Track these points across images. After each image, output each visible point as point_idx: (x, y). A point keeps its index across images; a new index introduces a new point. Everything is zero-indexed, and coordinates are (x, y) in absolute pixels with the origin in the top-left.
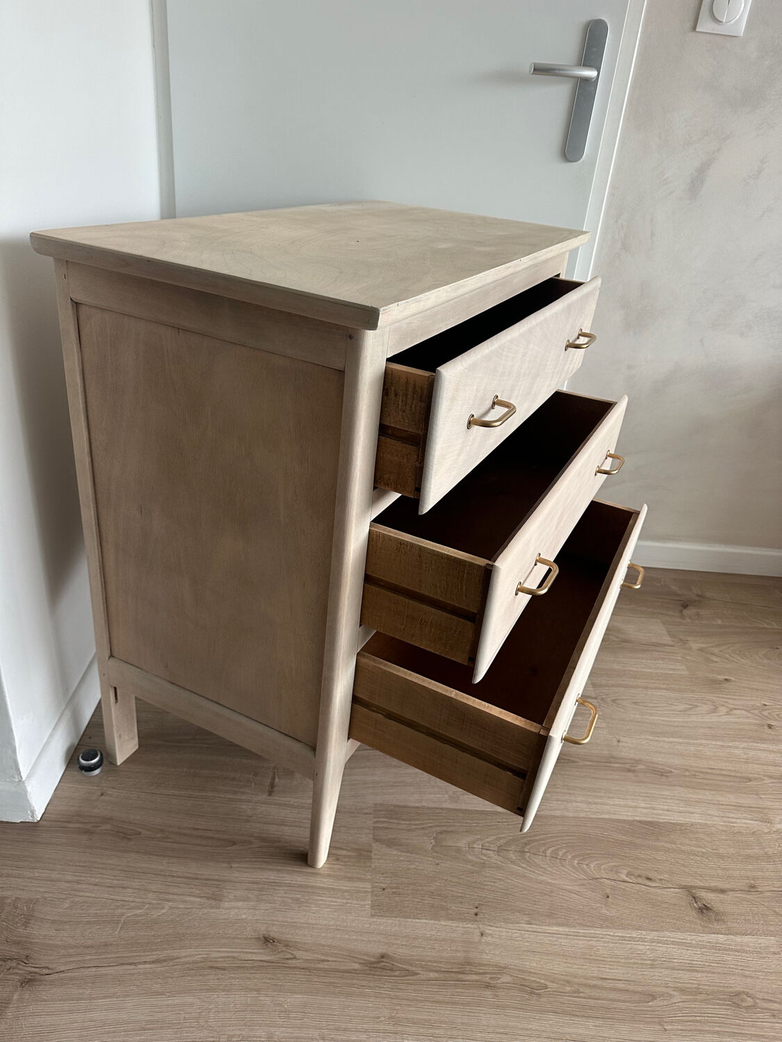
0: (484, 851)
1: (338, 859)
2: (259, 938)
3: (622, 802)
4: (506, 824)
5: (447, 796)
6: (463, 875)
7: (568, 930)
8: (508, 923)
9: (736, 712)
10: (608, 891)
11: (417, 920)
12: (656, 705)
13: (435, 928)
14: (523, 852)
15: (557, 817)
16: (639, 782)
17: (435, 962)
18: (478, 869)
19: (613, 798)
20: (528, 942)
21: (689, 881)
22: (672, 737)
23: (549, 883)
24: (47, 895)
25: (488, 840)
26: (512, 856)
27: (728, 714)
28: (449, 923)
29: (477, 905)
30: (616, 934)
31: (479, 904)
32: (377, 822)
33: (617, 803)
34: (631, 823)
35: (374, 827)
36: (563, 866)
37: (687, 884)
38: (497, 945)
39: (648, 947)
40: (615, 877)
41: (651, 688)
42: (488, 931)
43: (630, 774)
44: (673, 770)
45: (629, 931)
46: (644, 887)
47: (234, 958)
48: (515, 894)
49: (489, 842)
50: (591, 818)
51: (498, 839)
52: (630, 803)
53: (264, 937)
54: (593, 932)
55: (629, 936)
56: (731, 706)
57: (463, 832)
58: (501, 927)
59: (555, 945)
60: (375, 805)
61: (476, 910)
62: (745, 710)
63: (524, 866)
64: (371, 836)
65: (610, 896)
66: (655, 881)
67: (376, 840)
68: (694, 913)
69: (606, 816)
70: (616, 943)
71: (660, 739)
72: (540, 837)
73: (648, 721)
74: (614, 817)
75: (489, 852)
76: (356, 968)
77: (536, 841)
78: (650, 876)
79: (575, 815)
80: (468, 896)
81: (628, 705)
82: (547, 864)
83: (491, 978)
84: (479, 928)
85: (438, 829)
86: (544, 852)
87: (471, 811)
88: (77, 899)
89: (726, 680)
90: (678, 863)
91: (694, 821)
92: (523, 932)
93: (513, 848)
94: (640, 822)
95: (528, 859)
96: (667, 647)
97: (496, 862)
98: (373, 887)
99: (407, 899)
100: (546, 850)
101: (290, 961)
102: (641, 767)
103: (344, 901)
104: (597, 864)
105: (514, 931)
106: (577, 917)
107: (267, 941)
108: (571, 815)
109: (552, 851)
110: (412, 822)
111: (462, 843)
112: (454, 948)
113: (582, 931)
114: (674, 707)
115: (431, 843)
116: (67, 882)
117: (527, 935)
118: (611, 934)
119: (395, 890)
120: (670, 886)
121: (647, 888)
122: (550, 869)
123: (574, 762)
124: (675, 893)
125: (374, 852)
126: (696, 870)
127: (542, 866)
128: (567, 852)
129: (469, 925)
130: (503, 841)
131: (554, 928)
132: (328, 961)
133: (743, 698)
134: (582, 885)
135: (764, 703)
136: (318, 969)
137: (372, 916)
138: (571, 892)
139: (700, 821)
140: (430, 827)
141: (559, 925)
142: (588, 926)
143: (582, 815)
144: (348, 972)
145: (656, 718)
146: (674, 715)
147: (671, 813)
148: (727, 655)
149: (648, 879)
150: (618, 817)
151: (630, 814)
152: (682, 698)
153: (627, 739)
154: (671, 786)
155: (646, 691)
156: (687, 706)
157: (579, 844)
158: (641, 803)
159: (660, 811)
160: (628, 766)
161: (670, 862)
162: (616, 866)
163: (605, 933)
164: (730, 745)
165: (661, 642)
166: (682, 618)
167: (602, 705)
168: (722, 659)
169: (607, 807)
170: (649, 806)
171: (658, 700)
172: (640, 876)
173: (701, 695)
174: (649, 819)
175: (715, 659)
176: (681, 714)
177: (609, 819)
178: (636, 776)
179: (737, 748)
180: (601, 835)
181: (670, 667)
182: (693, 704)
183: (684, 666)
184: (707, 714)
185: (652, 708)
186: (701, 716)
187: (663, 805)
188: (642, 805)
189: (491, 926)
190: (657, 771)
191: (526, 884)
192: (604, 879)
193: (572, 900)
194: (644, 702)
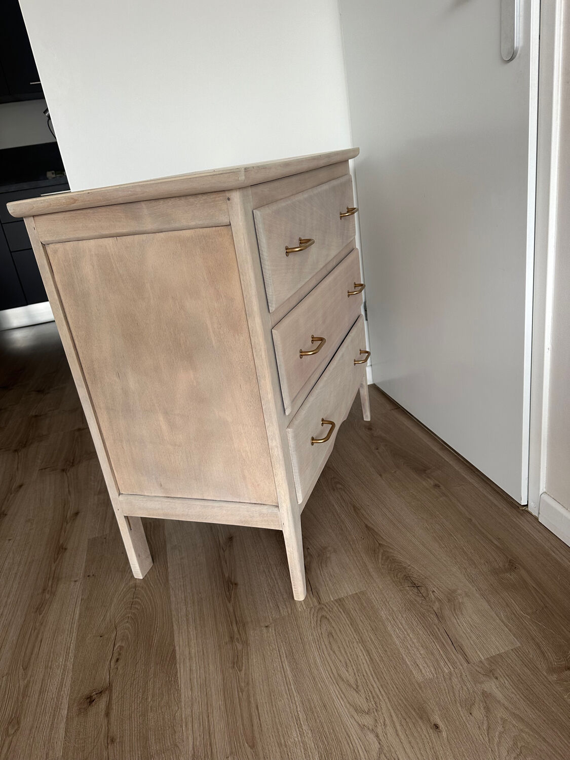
2: (79, 511)
3: (193, 637)
5: (176, 544)
6: (116, 564)
7: (77, 618)
8: (82, 590)
9: (371, 736)
10: (106, 636)
11: (86, 555)
13: (81, 563)
14: (135, 587)
15: (169, 600)
16: (220, 646)
17: (61, 567)
18: (120, 570)
19: (196, 630)
20: (70, 601)
21: (116, 689)
22: (292, 670)
23: (111, 604)
26: (132, 582)
27: (362, 727)
28: (83, 567)
29: (95, 575)
30: (72, 645)
33: (191, 633)
34: (172, 643)
35: (147, 523)
36: (125, 609)
37: (114, 688)
38: (69, 589)
39: (61, 663)
40: (118, 639)
42: (77, 583)
43: (227, 638)
44: (243, 671)
45: (74, 652)
46: (110, 658)
47: (69, 508)
48: (103, 589)
50: (172, 619)
52: (193, 641)
54: (74, 632)
56: (379, 730)
58: (80, 588)
61: (91, 575)
62: (381, 748)
63: (125, 590)
65: (101, 638)
66: (116, 664)
68: (87, 692)
69: (175, 627)
70: (65, 645)
71: (284, 658)
73: (307, 646)
74: (176, 632)
76: (60, 542)
77: (146, 592)
78: (120, 661)
79: (173, 609)
80: (101, 570)
81: (324, 629)
82: (126, 601)
83: (49, 591)
84: (80, 579)
87: (166, 557)
89: (436, 726)
90: (134, 680)
91: (183, 691)
92: (76, 598)
94: (174, 651)
95: (130, 591)
96: (460, 657)
98: (106, 534)
99: (99, 548)
100: (138, 598)
101: (66, 523)
103: (98, 528)
104: (129, 628)
105: (77, 594)
106: (85, 622)
107: (77, 513)
108: (173, 606)
109: (138, 601)
112: (68, 572)
113: (75, 626)
117: (74, 600)
118: (72, 642)
119: (104, 542)
120: (112, 675)
121: (109, 660)
122: (122, 602)
123: (230, 601)
124: (105, 679)
126: (128, 693)
127: (125, 598)
128: (137, 609)
129: (82, 575)
131: (78, 612)
133: (407, 746)
134: (110, 621)
137: (89, 540)
138: (104, 616)
139: (183, 696)
141: (80, 614)
142: (78, 629)
143: (174, 613)
144: (59, 540)
145: (316, 654)
146: (329, 669)
147: (188, 672)
148: (500, 728)
149: (117, 660)
150: (176, 635)
151: (181, 643)
152: (364, 676)
153: (272, 633)
154: (222, 672)
155: (357, 642)
156: (352, 681)
157: (145, 615)
158: (195, 650)
159: (188, 665)
160: (237, 636)
161: (135, 674)
162: (128, 638)
163: (73, 638)
164: (304, 728)
165: (466, 650)
166: (552, 670)
167: (313, 610)
168: (485, 722)
169: (186, 627)
170: (193, 655)
171: (347, 654)
172: (120, 654)
173: (382, 695)
174: (178, 657)
175: (478, 713)
176: (334, 676)
177: (173, 630)
178: (226, 644)
179: (302, 734)
180: (156, 627)
181: (420, 662)
182: (360, 688)
183: (431, 676)
184: (349, 703)
185: (331, 649)
186: (340, 695)
187: (196, 666)
188: (193, 650)
189: (81, 584)
190: (238, 658)
191: (110, 593)
192: (116, 633)
193: (98, 617)
194: (336, 642)
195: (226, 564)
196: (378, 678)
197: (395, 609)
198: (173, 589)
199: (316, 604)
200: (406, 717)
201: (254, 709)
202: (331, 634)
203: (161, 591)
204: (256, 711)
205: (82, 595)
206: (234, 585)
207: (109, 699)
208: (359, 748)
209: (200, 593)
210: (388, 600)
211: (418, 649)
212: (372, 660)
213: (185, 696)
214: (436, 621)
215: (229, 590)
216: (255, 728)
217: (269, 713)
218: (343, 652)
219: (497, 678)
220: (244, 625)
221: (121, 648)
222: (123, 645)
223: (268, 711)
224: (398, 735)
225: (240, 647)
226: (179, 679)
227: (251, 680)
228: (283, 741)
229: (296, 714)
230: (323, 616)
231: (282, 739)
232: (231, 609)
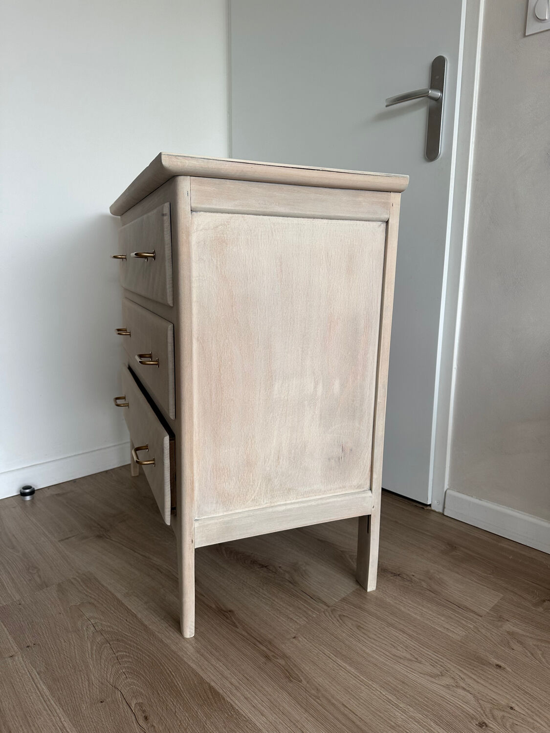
0: (91, 626)
1: (30, 580)
3: (222, 668)
4: (127, 623)
6: (59, 626)
7: (47, 694)
8: (31, 663)
9: (460, 691)
10: (109, 700)
11: (4, 627)
12: (377, 639)
14: (108, 642)
16: (259, 667)
18: (71, 630)
19: (221, 661)
20: (21, 680)
22: (350, 665)
23: (87, 667)
25: (104, 623)
26: (99, 639)
27: (447, 687)
28: (11, 640)
29: (36, 643)
30: (64, 723)
31: (39, 645)
32: (75, 579)
33: (218, 665)
34: (203, 682)
35: (69, 579)
36: (113, 666)
38: (7, 667)
40: (129, 698)
41: (396, 628)
42: (16, 658)
43: (262, 659)
44: (304, 681)
45: (74, 729)
46: (134, 719)
49: (102, 624)
50: (182, 660)
51: (109, 627)
52: (227, 673)
54: (57, 708)
56: (462, 684)
57: (100, 610)
58: (24, 661)
60: (89, 572)
61: (32, 645)
62: (475, 696)
63: (95, 648)
64: (61, 582)
65: (104, 703)
66: (147, 723)
67: (59, 585)
69: (194, 666)
71: (334, 658)
72: (133, 644)
73: (347, 643)
74: (198, 670)
75: (92, 628)
77: (125, 643)
78: (151, 718)
79: (176, 650)
80: (42, 637)
81: (350, 625)
82: (107, 658)
84: (17, 653)
85: (92, 601)
86: (118, 651)
87: (124, 605)
89: (499, 666)
90: (185, 729)
91: (254, 720)
92: (28, 674)
93: (107, 636)
94: (211, 687)
95: (103, 647)
96: (472, 614)
97: (86, 634)
98: (18, 600)
99: (19, 615)
100: (121, 651)
104: (134, 683)
105: (26, 669)
106: (65, 694)
108: (174, 648)
109: (123, 655)
110: (88, 590)
111: (89, 614)
113: (52, 703)
114: (394, 651)
115: (76, 603)
117: (27, 677)
118: (63, 720)
119: (22, 608)
121: (134, 721)
122: (103, 661)
123: (236, 627)
125: (48, 588)
127: (103, 656)
128: (129, 662)
129: (15, 648)
130: (109, 629)
131: (43, 687)
133: (492, 687)
134: (102, 683)
135: (513, 705)
138: (89, 681)
139: (258, 724)
140: (91, 597)
141: (49, 688)
142: (60, 704)
143: (180, 653)
145: (360, 645)
146: (382, 654)
147: (245, 701)
148: (539, 652)
149: (146, 718)
150: (200, 672)
151: (213, 678)
152: (414, 649)
153: (305, 641)
154: (282, 688)
155: (386, 626)
156: (409, 656)
157: (145, 664)
158: (235, 679)
159: (239, 695)
160: (270, 654)
161: (181, 724)
162: (141, 693)
163: (60, 715)
164: (401, 706)
165: (472, 608)
166: (536, 605)
167: (327, 613)
168: (527, 651)
169: (206, 662)
170: (238, 685)
171: (386, 638)
172: (144, 711)
173: (442, 659)
174: (221, 692)
175: (517, 647)
176: (391, 657)
177: (193, 669)
178: (265, 663)
179: (404, 712)
180: (169, 672)
181: (447, 626)
182: (419, 659)
183: (464, 633)
184: (421, 673)
185: (370, 638)
186: (410, 670)
187: (249, 693)
188: (233, 680)
189: (22, 657)
190: (289, 672)
191: (77, 656)
192: (119, 692)
193: (81, 685)
194: (369, 631)
195: (204, 597)
196: (426, 647)
197: (396, 595)
198: (159, 632)
199: (326, 607)
200: (472, 667)
201: (342, 709)
202: (359, 626)
203: (146, 637)
204: (346, 709)
205: (34, 668)
206: (229, 613)
208: (458, 702)
210: (384, 589)
211: (438, 618)
212: (411, 636)
213: (261, 724)
214: (434, 595)
215: (227, 618)
216: (358, 723)
217: (360, 706)
218: (382, 637)
219: (508, 621)
220: (270, 643)
221: (140, 705)
222: (141, 701)
223: (358, 705)
224: (478, 682)
225: (282, 662)
226: (240, 711)
227: (318, 685)
228: (393, 724)
229: (385, 698)
230: (340, 616)
231: (390, 722)
232: (244, 633)
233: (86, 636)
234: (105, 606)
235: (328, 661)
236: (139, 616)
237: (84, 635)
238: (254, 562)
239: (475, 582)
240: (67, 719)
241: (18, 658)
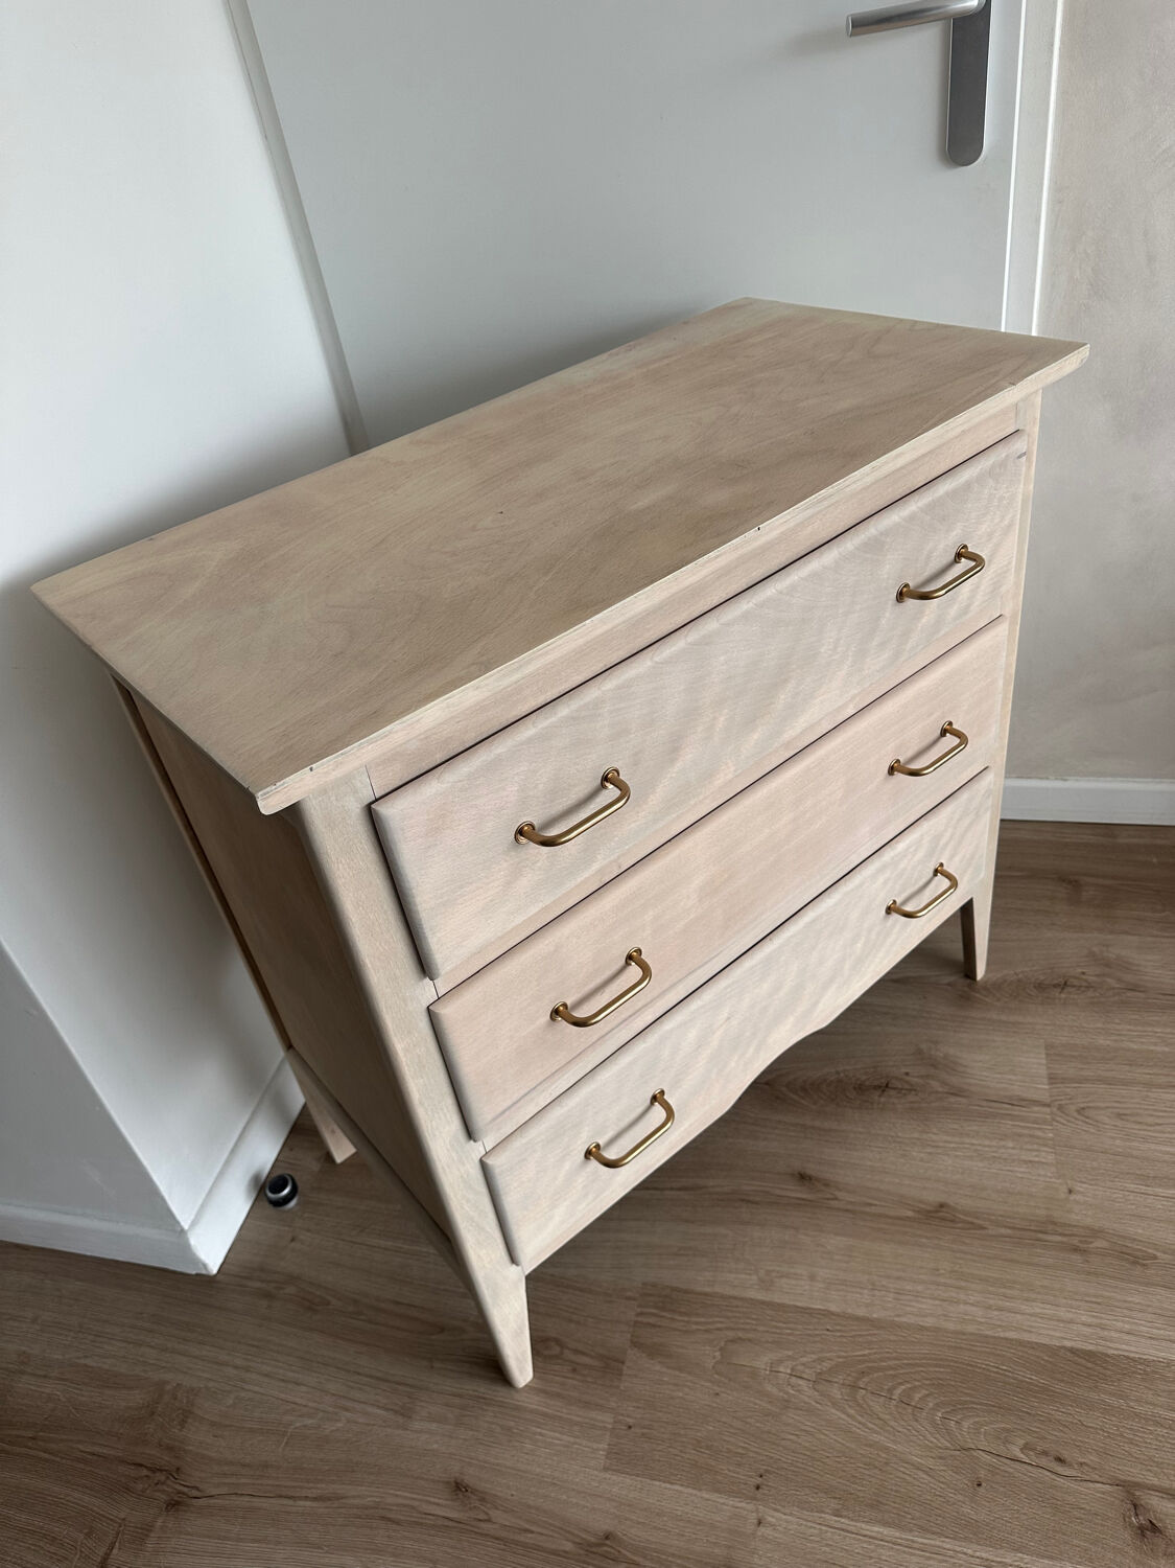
0: (793, 1380)
1: (574, 1370)
2: (448, 1483)
3: (1049, 1311)
4: (839, 1334)
5: (755, 1277)
6: (750, 1417)
7: (897, 1534)
8: (803, 1509)
10: (982, 1474)
11: (668, 1486)
12: (1157, 1121)
13: (693, 1502)
14: (854, 1387)
15: (926, 1329)
16: (1089, 1273)
17: (680, 1557)
18: (778, 1410)
19: (1034, 1300)
20: (828, 1545)
21: (1136, 1474)
23: (886, 1449)
24: (211, 1384)
25: (804, 1360)
26: (836, 1392)
28: (714, 1496)
29: (762, 1471)
30: (978, 1554)
31: (766, 1471)
32: (641, 1314)
33: (1039, 1311)
34: (1053, 1351)
35: (636, 1322)
36: (917, 1421)
37: (1129, 1478)
38: (779, 1544)
40: (1002, 1450)
41: (1160, 1086)
42: (770, 1519)
43: (1076, 1257)
44: (1159, 1254)
45: (1002, 1552)
46: (1049, 1474)
47: (413, 1507)
48: (827, 1460)
49: (803, 1364)
50: (987, 1336)
51: (821, 1360)
52: (1063, 1313)
53: (457, 1483)
54: (938, 1543)
55: (999, 1559)
57: (767, 1342)
58: (791, 1514)
59: (871, 1558)
60: (644, 1284)
61: (759, 1481)
63: (852, 1412)
64: (629, 1336)
65: (984, 1484)
66: (1071, 1466)
67: (635, 1344)
68: (1127, 1535)
69: (1014, 1335)
71: (1150, 1190)
72: (891, 1363)
73: (1135, 1153)
74: (1026, 1337)
75: (801, 1382)
76: (567, 1549)
77: (879, 1369)
78: (1065, 1454)
79: (959, 1327)
80: (751, 1454)
81: (1107, 1120)
82: (890, 1414)
84: (757, 1511)
85: (731, 1334)
86: (890, 1391)
87: (789, 1306)
88: (243, 1394)
90: (1122, 1436)
92: (824, 1528)
93: (840, 1378)
94: (1072, 1350)
95: (861, 1402)
97: (806, 1399)
98: (615, 1422)
99: (660, 1448)
100: (894, 1388)
101: (483, 1525)
102: (1099, 1243)
103: (572, 1440)
104: (977, 1422)
105: (809, 1524)
106: (918, 1514)
107: (459, 1488)
108: (951, 1326)
109: (904, 1390)
110: (694, 1319)
111: (762, 1362)
112: (712, 1539)
113: (920, 1540)
115: (714, 1357)
116: (236, 1367)
117: (829, 1534)
118: (970, 1552)
119: (645, 1431)
120: (1097, 1478)
121: (1054, 1477)
122: (892, 1423)
123: (982, 1228)
124: (1103, 1493)
125: (627, 1364)
126: (1153, 1453)
127: (881, 1415)
128: (927, 1395)
129: (743, 1505)
130: (826, 1365)
131: (876, 1529)
132: (532, 1532)
134: (941, 1458)
136: (517, 1543)
137: (606, 1469)
138: (918, 1469)
140: (718, 1329)
141: (886, 1524)
142: (934, 1533)
143: (971, 1328)
144: (554, 1553)
145: (1153, 1147)
147: (1133, 1338)
149: (1060, 1460)
150: (1034, 1338)
151: (1058, 1334)
153: (1087, 1188)
154: (1147, 1284)
155: (1147, 1091)
157: (953, 1383)
158: (1083, 1315)
159: (1114, 1334)
160: (1075, 1241)
161: (1109, 1433)
162: (1008, 1431)
163: (959, 1549)
167: (1058, 1119)
169: (1018, 1316)
170: (1095, 1321)
171: (1165, 1111)
172: (1045, 1453)
174: (1091, 1348)
177: (1016, 1340)
178: (1087, 1261)
180: (995, 1370)
185: (1151, 1125)
187: (1124, 1322)
188: (1084, 1318)
189: (776, 1510)
190: (1127, 1254)
191: (848, 1444)
192: (980, 1452)
193: (917, 1483)
194: (1137, 1114)
195: (875, 1205)
197: (1099, 1025)
198: (898, 1316)
199: (1047, 1110)
202: (1119, 1114)
203: (892, 1338)
205: (823, 1512)
206: (943, 1210)
207: (1159, 1492)
209: (938, 1270)
210: (1077, 1025)
214: (1142, 995)
215: (952, 1221)
218: (1161, 1114)
220: (1054, 1223)
221: (1029, 1448)
222: (1022, 1442)
225: (1102, 1243)
226: (1145, 1357)
230: (1079, 1112)
232: (1003, 1231)
233: (814, 1403)
234: (761, 1328)
235: (1149, 1201)
236: (833, 1308)
237: (805, 1403)
238: (861, 1088)
239: (1164, 937)
240: (975, 1547)
241: (771, 1517)
